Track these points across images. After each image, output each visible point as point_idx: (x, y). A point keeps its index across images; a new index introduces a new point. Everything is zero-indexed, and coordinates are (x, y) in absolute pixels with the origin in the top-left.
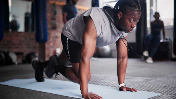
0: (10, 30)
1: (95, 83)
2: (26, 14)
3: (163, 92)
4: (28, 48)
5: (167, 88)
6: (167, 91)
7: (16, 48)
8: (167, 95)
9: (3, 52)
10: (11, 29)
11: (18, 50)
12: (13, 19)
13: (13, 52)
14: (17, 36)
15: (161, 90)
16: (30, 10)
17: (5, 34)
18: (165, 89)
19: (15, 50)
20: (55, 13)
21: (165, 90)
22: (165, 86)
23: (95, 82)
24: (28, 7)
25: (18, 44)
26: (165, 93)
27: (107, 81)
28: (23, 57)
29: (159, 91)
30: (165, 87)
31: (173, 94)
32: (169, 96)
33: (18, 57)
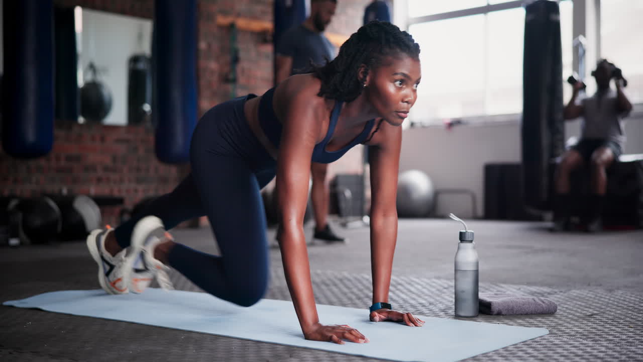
0: (81, 120)
1: (357, 301)
2: (135, 60)
3: (573, 333)
4: (139, 181)
5: (592, 320)
6: (588, 328)
7: (99, 180)
8: (585, 342)
9: (52, 197)
10: (84, 116)
11: (104, 190)
12: (89, 77)
13: (88, 195)
14: (103, 139)
15: (570, 326)
16: (146, 48)
17: (59, 133)
18: (585, 322)
19: (93, 191)
20: (236, 60)
21: (583, 326)
22: (589, 314)
23: (359, 298)
24: (140, 37)
25: (106, 169)
26: (578, 336)
27: (398, 296)
28: (122, 212)
29: (563, 328)
30: (589, 316)
31: (603, 340)
32: (591, 343)
33: (103, 213)
